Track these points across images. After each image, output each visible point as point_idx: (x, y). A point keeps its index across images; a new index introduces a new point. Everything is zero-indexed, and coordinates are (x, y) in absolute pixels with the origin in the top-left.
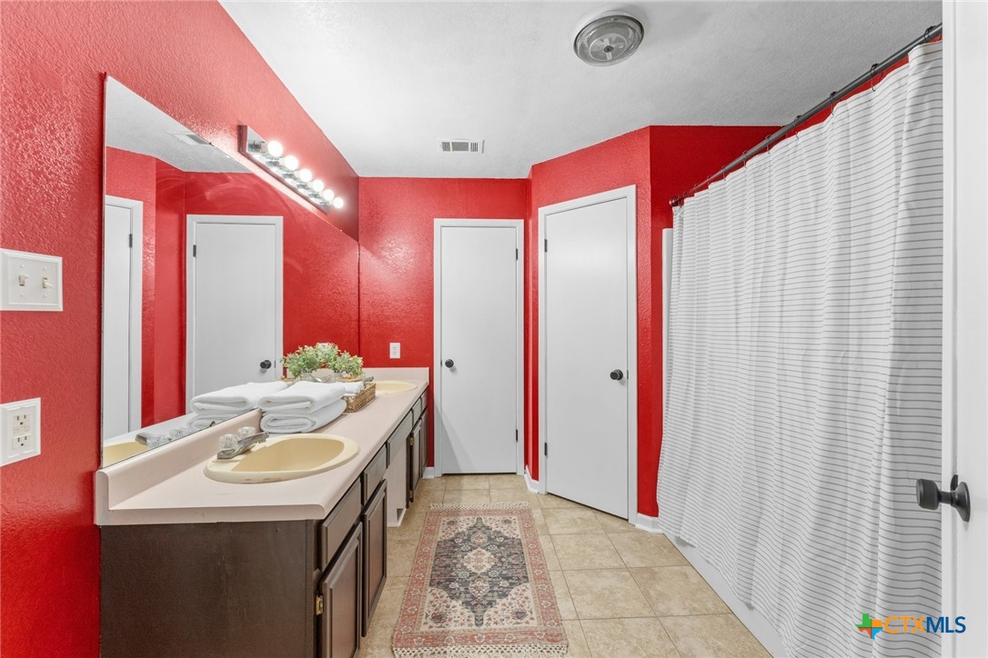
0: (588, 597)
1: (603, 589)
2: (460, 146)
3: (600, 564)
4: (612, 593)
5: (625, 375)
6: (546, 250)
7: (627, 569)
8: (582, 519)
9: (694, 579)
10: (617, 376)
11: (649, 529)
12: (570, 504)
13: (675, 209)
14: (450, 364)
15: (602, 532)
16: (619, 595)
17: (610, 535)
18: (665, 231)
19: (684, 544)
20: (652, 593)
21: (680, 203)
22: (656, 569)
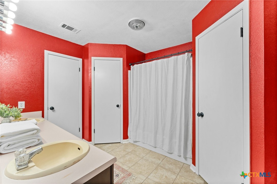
0: (128, 162)
1: (129, 159)
2: (70, 28)
3: (123, 154)
4: (131, 159)
5: (120, 106)
6: (94, 70)
7: (129, 152)
8: (110, 147)
9: (142, 148)
10: (118, 106)
11: (126, 143)
12: (103, 145)
13: (131, 66)
14: (52, 109)
15: (117, 148)
16: (133, 158)
17: (119, 147)
18: (129, 71)
19: (136, 142)
20: (138, 155)
21: (133, 65)
22: (134, 150)
